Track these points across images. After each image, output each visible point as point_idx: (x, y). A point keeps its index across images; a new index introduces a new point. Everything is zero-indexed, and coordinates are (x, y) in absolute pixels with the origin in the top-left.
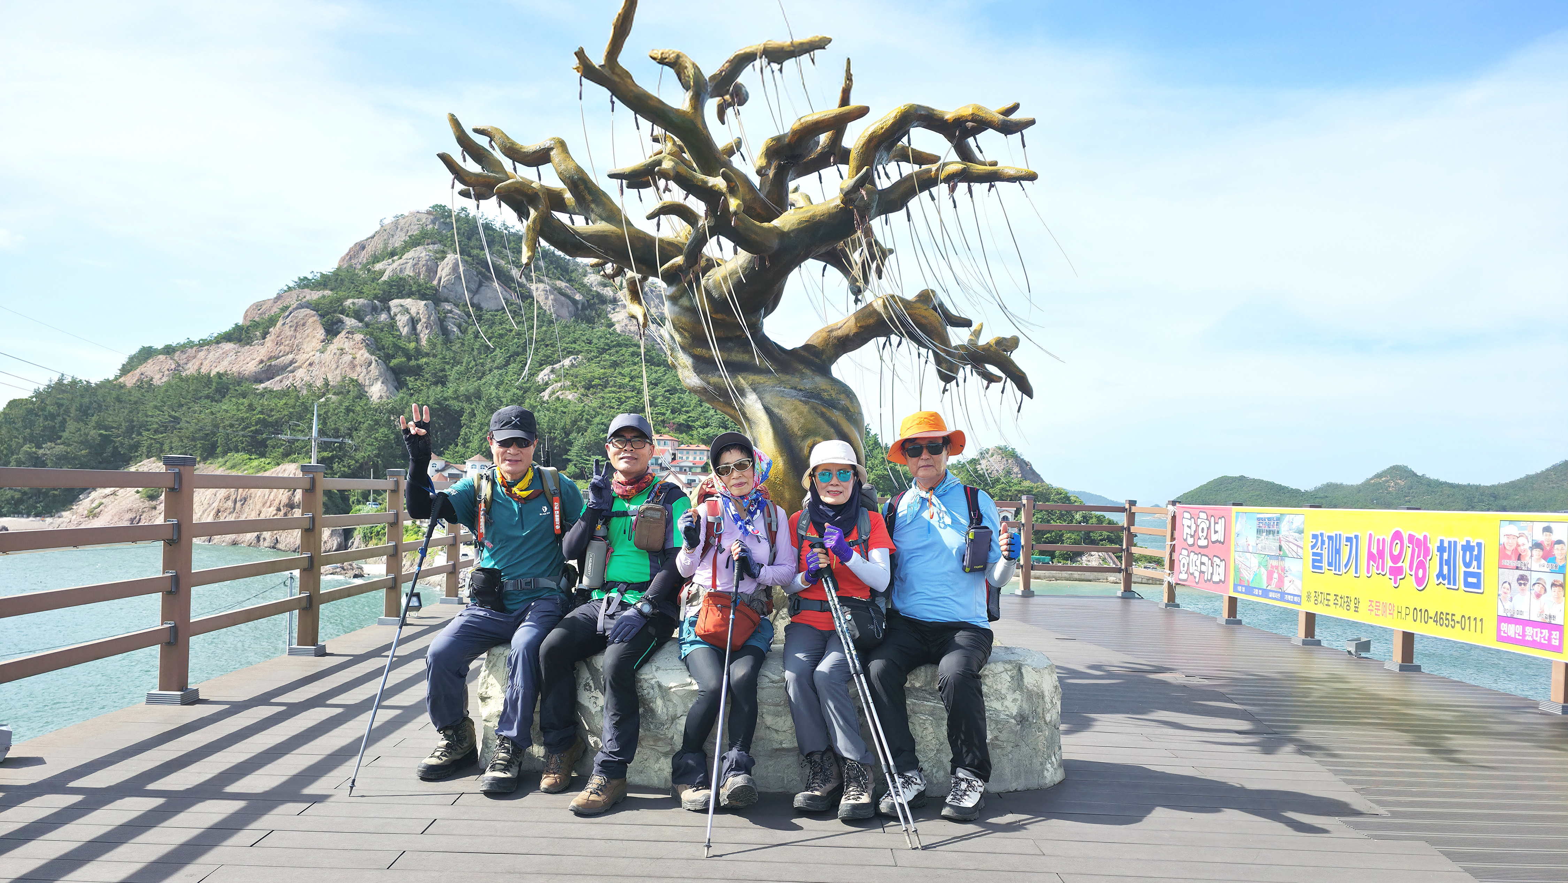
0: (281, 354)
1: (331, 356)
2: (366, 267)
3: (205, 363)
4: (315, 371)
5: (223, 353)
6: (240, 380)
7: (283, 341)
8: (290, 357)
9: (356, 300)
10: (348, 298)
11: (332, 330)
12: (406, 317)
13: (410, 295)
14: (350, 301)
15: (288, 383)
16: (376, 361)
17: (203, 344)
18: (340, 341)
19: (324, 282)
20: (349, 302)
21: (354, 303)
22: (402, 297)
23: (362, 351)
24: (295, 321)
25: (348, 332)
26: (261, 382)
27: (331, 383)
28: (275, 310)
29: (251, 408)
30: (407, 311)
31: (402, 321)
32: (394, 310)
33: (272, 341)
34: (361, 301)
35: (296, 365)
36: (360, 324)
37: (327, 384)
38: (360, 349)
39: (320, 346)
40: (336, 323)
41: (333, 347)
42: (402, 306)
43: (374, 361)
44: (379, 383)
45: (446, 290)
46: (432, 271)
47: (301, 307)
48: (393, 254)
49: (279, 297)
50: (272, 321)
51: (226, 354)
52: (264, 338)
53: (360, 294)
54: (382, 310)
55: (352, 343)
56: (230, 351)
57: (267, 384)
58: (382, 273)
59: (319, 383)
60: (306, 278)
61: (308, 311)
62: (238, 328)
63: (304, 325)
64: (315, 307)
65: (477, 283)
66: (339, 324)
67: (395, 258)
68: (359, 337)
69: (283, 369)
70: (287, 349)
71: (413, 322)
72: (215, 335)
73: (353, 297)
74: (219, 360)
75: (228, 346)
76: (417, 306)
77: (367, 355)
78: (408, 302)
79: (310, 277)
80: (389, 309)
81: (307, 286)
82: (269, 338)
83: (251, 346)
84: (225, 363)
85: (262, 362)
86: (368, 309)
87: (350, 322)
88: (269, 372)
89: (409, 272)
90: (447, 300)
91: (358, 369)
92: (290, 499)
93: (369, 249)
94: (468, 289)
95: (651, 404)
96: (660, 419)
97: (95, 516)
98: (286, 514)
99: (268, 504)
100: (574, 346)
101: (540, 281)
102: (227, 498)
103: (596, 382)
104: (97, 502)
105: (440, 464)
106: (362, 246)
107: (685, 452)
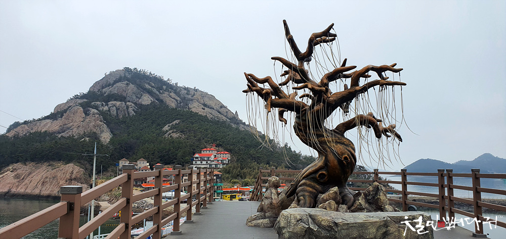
0: (68, 123)
1: (87, 123)
2: (99, 90)
3: (39, 127)
4: (81, 129)
6: (52, 133)
7: (69, 118)
8: (71, 124)
10: (92, 102)
15: (70, 133)
18: (90, 117)
19: (84, 96)
21: (95, 104)
24: (74, 111)
30: (115, 106)
31: (113, 109)
32: (110, 105)
34: (98, 103)
35: (73, 127)
36: (97, 111)
38: (97, 120)
39: (82, 119)
40: (88, 111)
41: (87, 120)
42: (113, 104)
45: (129, 98)
46: (124, 91)
47: (76, 105)
48: (109, 85)
49: (67, 102)
50: (65, 111)
51: (47, 123)
52: (62, 117)
55: (94, 118)
57: (62, 134)
58: (105, 92)
60: (77, 95)
61: (78, 107)
62: (52, 114)
63: (77, 112)
64: (81, 105)
65: (140, 95)
68: (97, 116)
69: (68, 128)
70: (70, 121)
71: (118, 109)
72: (44, 117)
73: (95, 101)
74: (45, 125)
76: (119, 104)
77: (100, 122)
78: (115, 102)
80: (107, 105)
83: (57, 120)
84: (47, 127)
85: (60, 126)
86: (101, 105)
87: (93, 110)
88: (63, 130)
89: (116, 92)
90: (129, 101)
91: (97, 128)
92: (70, 177)
93: (101, 84)
94: (137, 97)
95: (206, 137)
96: (209, 142)
98: (69, 183)
99: (63, 179)
100: (177, 116)
101: (164, 94)
102: (47, 177)
103: (185, 130)
105: (127, 162)
106: (98, 83)
107: (219, 154)
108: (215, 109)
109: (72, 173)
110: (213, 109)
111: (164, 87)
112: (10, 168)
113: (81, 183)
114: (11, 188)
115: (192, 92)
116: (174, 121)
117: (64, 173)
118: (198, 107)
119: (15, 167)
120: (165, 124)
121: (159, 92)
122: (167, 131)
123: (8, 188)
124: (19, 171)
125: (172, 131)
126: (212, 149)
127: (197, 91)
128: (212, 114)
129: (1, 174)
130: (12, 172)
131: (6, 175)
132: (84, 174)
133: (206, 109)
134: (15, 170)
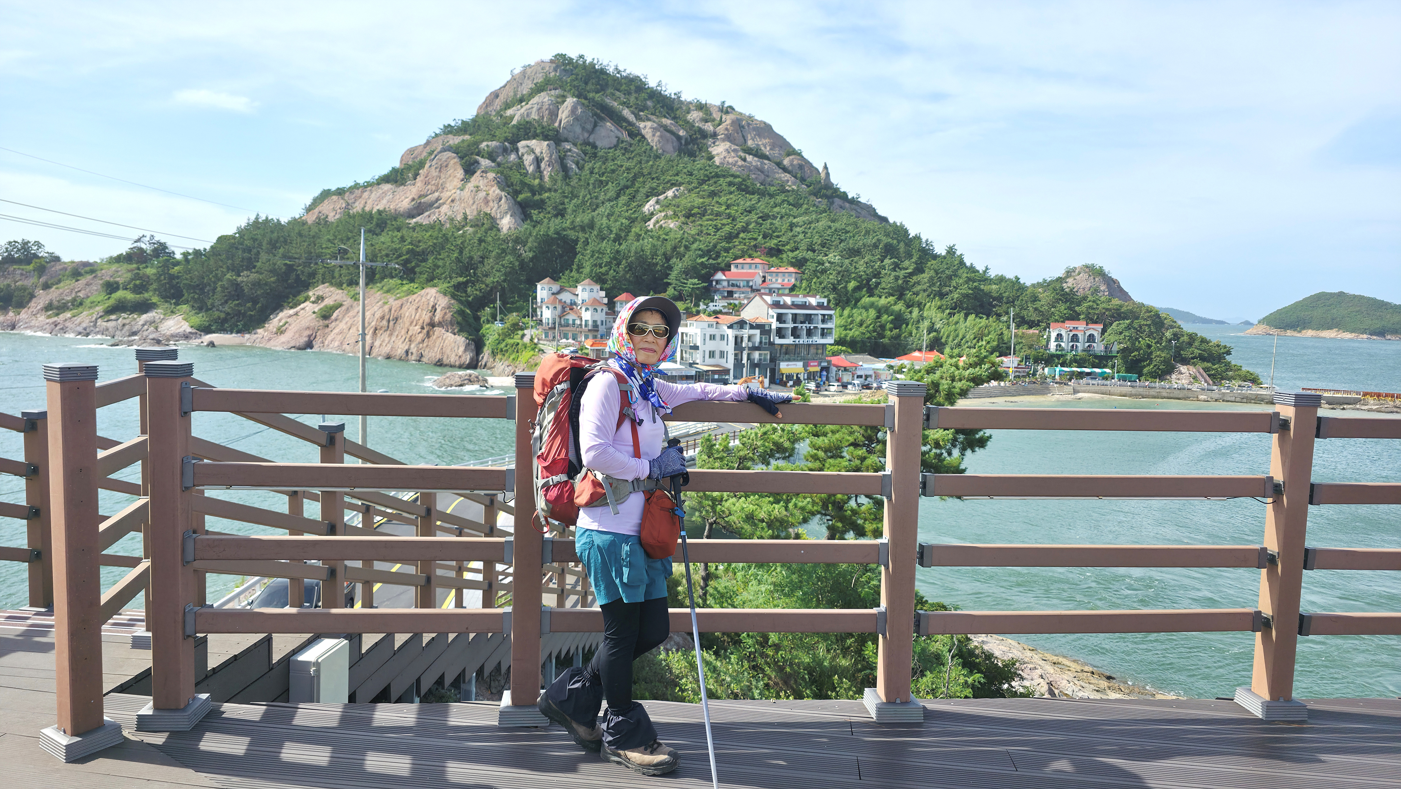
0: (428, 193)
1: (469, 194)
2: (499, 114)
3: (368, 202)
4: (457, 206)
5: (383, 193)
6: (396, 216)
7: (430, 181)
8: (436, 194)
9: (490, 143)
10: (483, 141)
11: (470, 170)
12: (531, 157)
13: (535, 137)
14: (485, 144)
15: (434, 218)
16: (506, 196)
17: (368, 185)
18: (476, 179)
19: (465, 128)
20: (483, 145)
21: (487, 146)
22: (528, 139)
23: (494, 188)
24: (440, 163)
25: (483, 172)
26: (413, 217)
27: (469, 217)
28: (425, 154)
29: (403, 239)
30: (533, 151)
31: (528, 160)
32: (521, 151)
33: (422, 181)
34: (494, 144)
35: (441, 201)
36: (493, 164)
37: (466, 218)
38: (492, 186)
39: (459, 184)
40: (473, 164)
41: (470, 185)
42: (528, 146)
43: (504, 198)
44: (508, 216)
45: (565, 131)
46: (554, 114)
47: (444, 150)
48: (521, 101)
49: (428, 143)
50: (422, 164)
51: (385, 193)
52: (415, 179)
53: (493, 137)
54: (512, 151)
55: (485, 181)
56: (388, 191)
57: (418, 219)
58: (512, 118)
59: (459, 217)
60: (449, 125)
61: (449, 154)
62: (394, 171)
63: (446, 166)
64: (455, 150)
65: (593, 124)
66: (476, 164)
67: (523, 104)
68: (491, 175)
69: (430, 206)
70: (434, 188)
71: (538, 161)
72: (377, 177)
73: (487, 140)
74: (380, 199)
75: (387, 187)
76: (541, 146)
77: (498, 191)
78: (533, 143)
79: (453, 124)
80: (517, 150)
81: (450, 132)
82: (419, 178)
83: (405, 186)
84: (384, 201)
85: (413, 199)
86: (500, 151)
87: (485, 162)
88: (419, 208)
89: (534, 116)
90: (566, 140)
91: (491, 204)
92: (431, 319)
93: (502, 98)
94: (583, 129)
95: (745, 230)
96: (752, 244)
97: (282, 333)
98: (428, 332)
99: (414, 323)
100: (676, 178)
101: (649, 120)
102: (382, 318)
103: (696, 210)
104: (283, 322)
105: (556, 287)
106: (495, 95)
107: (774, 274)
108: (772, 158)
109: (434, 309)
110: (767, 158)
111: (649, 103)
112: (311, 293)
113: (455, 334)
114: (312, 338)
115: (716, 115)
116: (669, 189)
117: (417, 309)
118: (729, 152)
119: (321, 293)
120: (648, 196)
121: (636, 117)
122: (652, 214)
123: (306, 339)
124: (329, 302)
125: (663, 214)
126: (757, 261)
127: (727, 112)
128: (762, 172)
129: (291, 308)
130: (313, 302)
131: (303, 309)
132: (461, 313)
133: (749, 158)
134: (320, 298)
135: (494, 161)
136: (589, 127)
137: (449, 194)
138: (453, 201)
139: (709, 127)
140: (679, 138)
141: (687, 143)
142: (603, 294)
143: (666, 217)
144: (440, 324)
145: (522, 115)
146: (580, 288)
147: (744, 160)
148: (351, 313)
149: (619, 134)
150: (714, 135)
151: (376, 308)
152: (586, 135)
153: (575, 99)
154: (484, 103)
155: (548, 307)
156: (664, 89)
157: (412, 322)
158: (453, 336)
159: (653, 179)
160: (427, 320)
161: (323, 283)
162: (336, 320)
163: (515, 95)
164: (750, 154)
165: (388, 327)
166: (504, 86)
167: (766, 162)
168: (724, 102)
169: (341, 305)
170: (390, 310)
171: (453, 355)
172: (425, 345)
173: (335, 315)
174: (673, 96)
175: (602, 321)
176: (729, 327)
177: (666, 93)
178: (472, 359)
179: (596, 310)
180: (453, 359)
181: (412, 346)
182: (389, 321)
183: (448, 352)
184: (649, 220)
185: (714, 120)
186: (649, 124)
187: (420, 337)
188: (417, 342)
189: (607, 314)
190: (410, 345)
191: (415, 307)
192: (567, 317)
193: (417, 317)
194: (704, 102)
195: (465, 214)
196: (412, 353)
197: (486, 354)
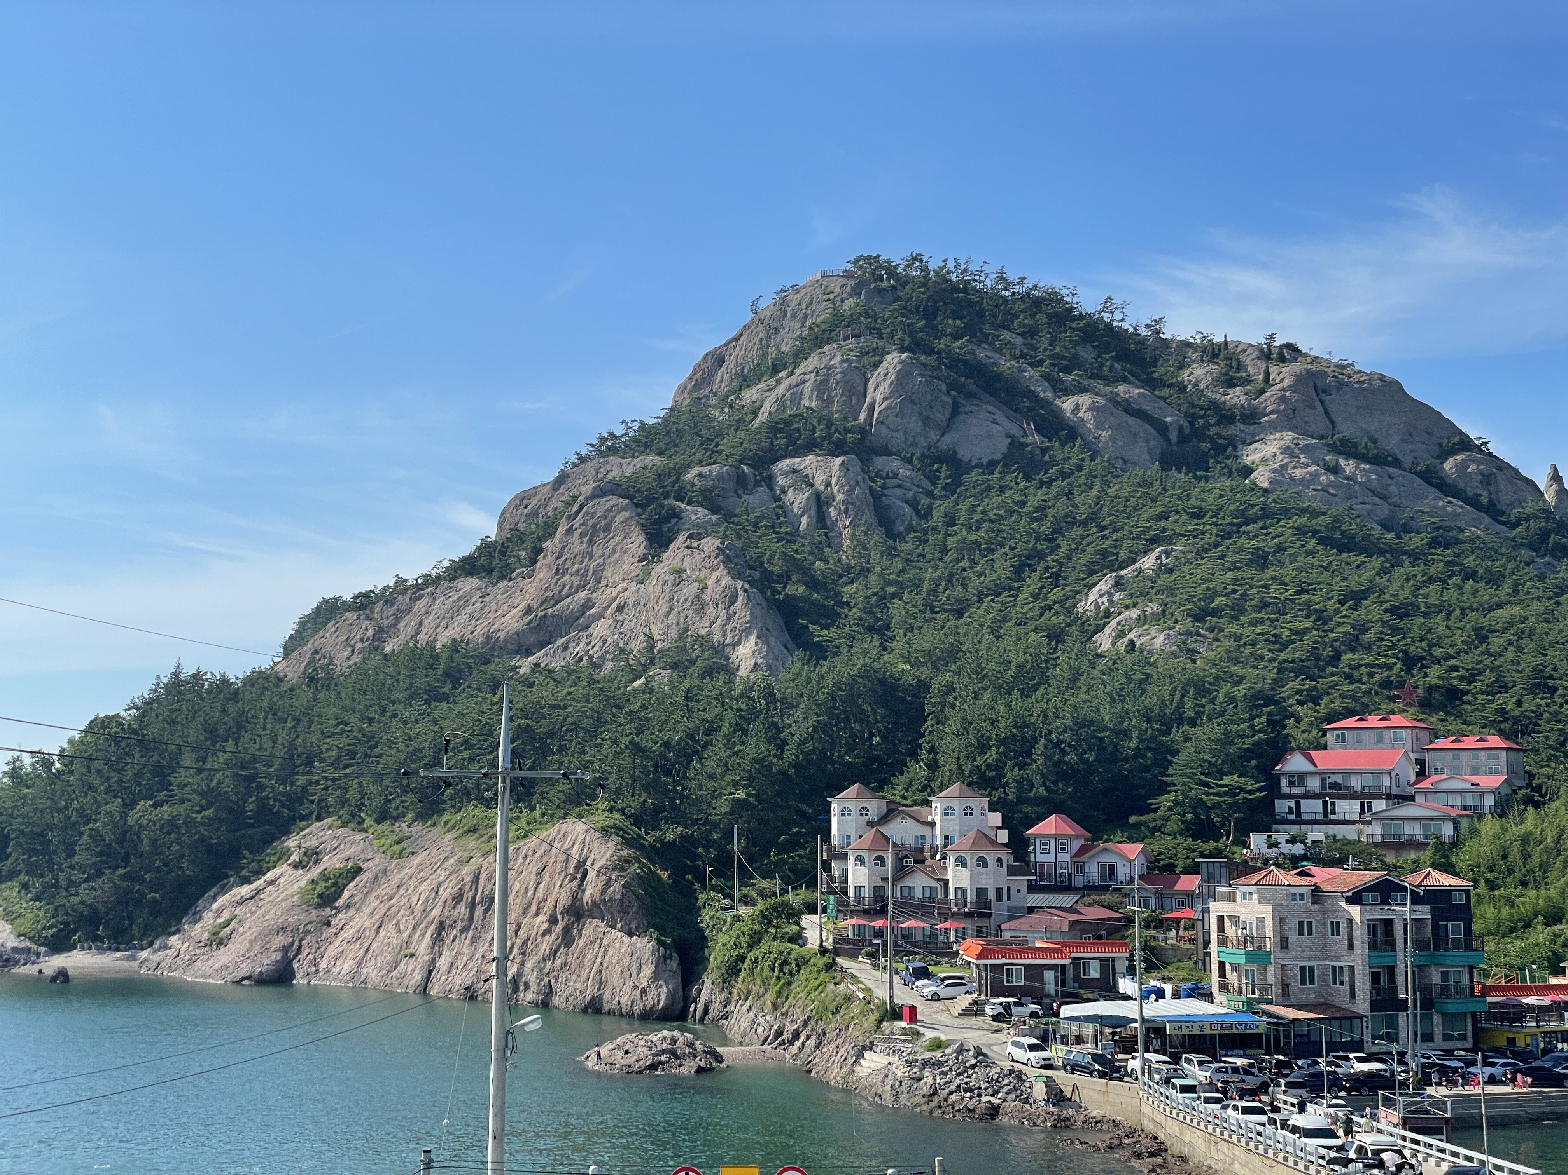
0: (564, 593)
1: (658, 589)
2: (726, 400)
3: (426, 622)
4: (630, 622)
5: (459, 599)
6: (488, 651)
7: (568, 562)
8: (583, 595)
9: (705, 470)
10: (689, 466)
11: (660, 534)
12: (805, 496)
13: (812, 447)
14: (695, 471)
15: (577, 651)
16: (746, 591)
18: (675, 555)
19: (646, 439)
20: (691, 475)
21: (700, 475)
22: (797, 454)
23: (717, 573)
24: (591, 523)
25: (690, 537)
26: (529, 653)
27: (659, 645)
28: (556, 504)
30: (807, 481)
31: (797, 502)
32: (780, 482)
33: (549, 567)
34: (715, 471)
35: (593, 611)
36: (714, 518)
38: (713, 569)
39: (636, 569)
40: (667, 520)
41: (661, 570)
42: (795, 471)
43: (741, 592)
44: (753, 639)
45: (884, 430)
46: (855, 393)
47: (600, 492)
48: (775, 369)
49: (562, 480)
50: (549, 528)
51: (465, 600)
52: (534, 562)
53: (712, 455)
54: (757, 484)
55: (697, 558)
56: (471, 593)
58: (756, 409)
59: (637, 645)
60: (612, 434)
61: (614, 500)
62: (486, 547)
63: (607, 529)
64: (627, 490)
65: (949, 408)
66: (674, 520)
67: (783, 374)
68: (710, 544)
69: (568, 623)
70: (576, 580)
71: (820, 502)
72: (446, 564)
73: (700, 463)
74: (454, 613)
75: (469, 585)
76: (826, 470)
77: (726, 581)
78: (808, 463)
79: (619, 432)
80: (770, 481)
81: (613, 450)
82: (542, 561)
83: (510, 580)
84: (463, 618)
85: (529, 610)
86: (731, 484)
87: (694, 515)
88: (543, 631)
89: (809, 400)
90: (886, 451)
91: (711, 610)
92: (574, 897)
93: (732, 364)
94: (926, 421)
95: (1353, 643)
96: (1378, 677)
97: (221, 943)
98: (567, 930)
99: (534, 908)
100: (1163, 524)
101: (1083, 390)
102: (458, 898)
103: (1218, 601)
104: (226, 915)
105: (875, 807)
106: (718, 359)
107: (1449, 755)
108: (1407, 462)
109: (581, 872)
110: (1397, 463)
111: (1087, 353)
112: (291, 843)
113: (630, 934)
114: (291, 954)
115: (1255, 369)
116: (1145, 553)
117: (540, 874)
118: (1292, 455)
119: (315, 843)
120: (1093, 571)
121: (1053, 387)
122: (1108, 614)
123: (278, 956)
124: (332, 863)
125: (1135, 613)
126: (1397, 720)
127: (1282, 359)
128: (1384, 498)
129: (247, 881)
130: (296, 866)
131: (271, 883)
132: (648, 881)
133: (1349, 466)
134: (312, 856)
135: (714, 510)
136: (940, 416)
137: (611, 592)
138: (620, 609)
139: (1236, 397)
140: (1162, 429)
141: (1183, 439)
142: (996, 819)
143: (1142, 620)
144: (596, 910)
145: (780, 402)
146: (937, 806)
147: (1335, 470)
148: (383, 890)
149: (1015, 431)
150: (1251, 417)
151: (442, 874)
152: (933, 435)
153: (904, 355)
154: (690, 379)
155: (860, 860)
156: (1118, 316)
157: (529, 906)
158: (626, 939)
159: (1103, 529)
160: (565, 900)
161: (319, 819)
162: (348, 907)
163: (764, 356)
164: (1348, 455)
165: (471, 918)
166: (737, 339)
167: (1392, 470)
168: (1271, 336)
169: (358, 871)
170: (476, 878)
171: (627, 989)
172: (558, 963)
173: (346, 894)
174: (1143, 332)
175: (999, 891)
176: (1350, 901)
177: (1125, 326)
178: (671, 996)
179: (983, 862)
180: (625, 996)
181: (529, 965)
182: (472, 906)
183: (614, 978)
184: (1099, 629)
185: (1248, 381)
186: (1085, 400)
187: (546, 944)
188: (540, 955)
189: (1011, 871)
190: (523, 963)
191: (535, 868)
192: (908, 882)
193: (540, 894)
194: (1218, 339)
195: (650, 637)
196: (527, 987)
197: (708, 983)
